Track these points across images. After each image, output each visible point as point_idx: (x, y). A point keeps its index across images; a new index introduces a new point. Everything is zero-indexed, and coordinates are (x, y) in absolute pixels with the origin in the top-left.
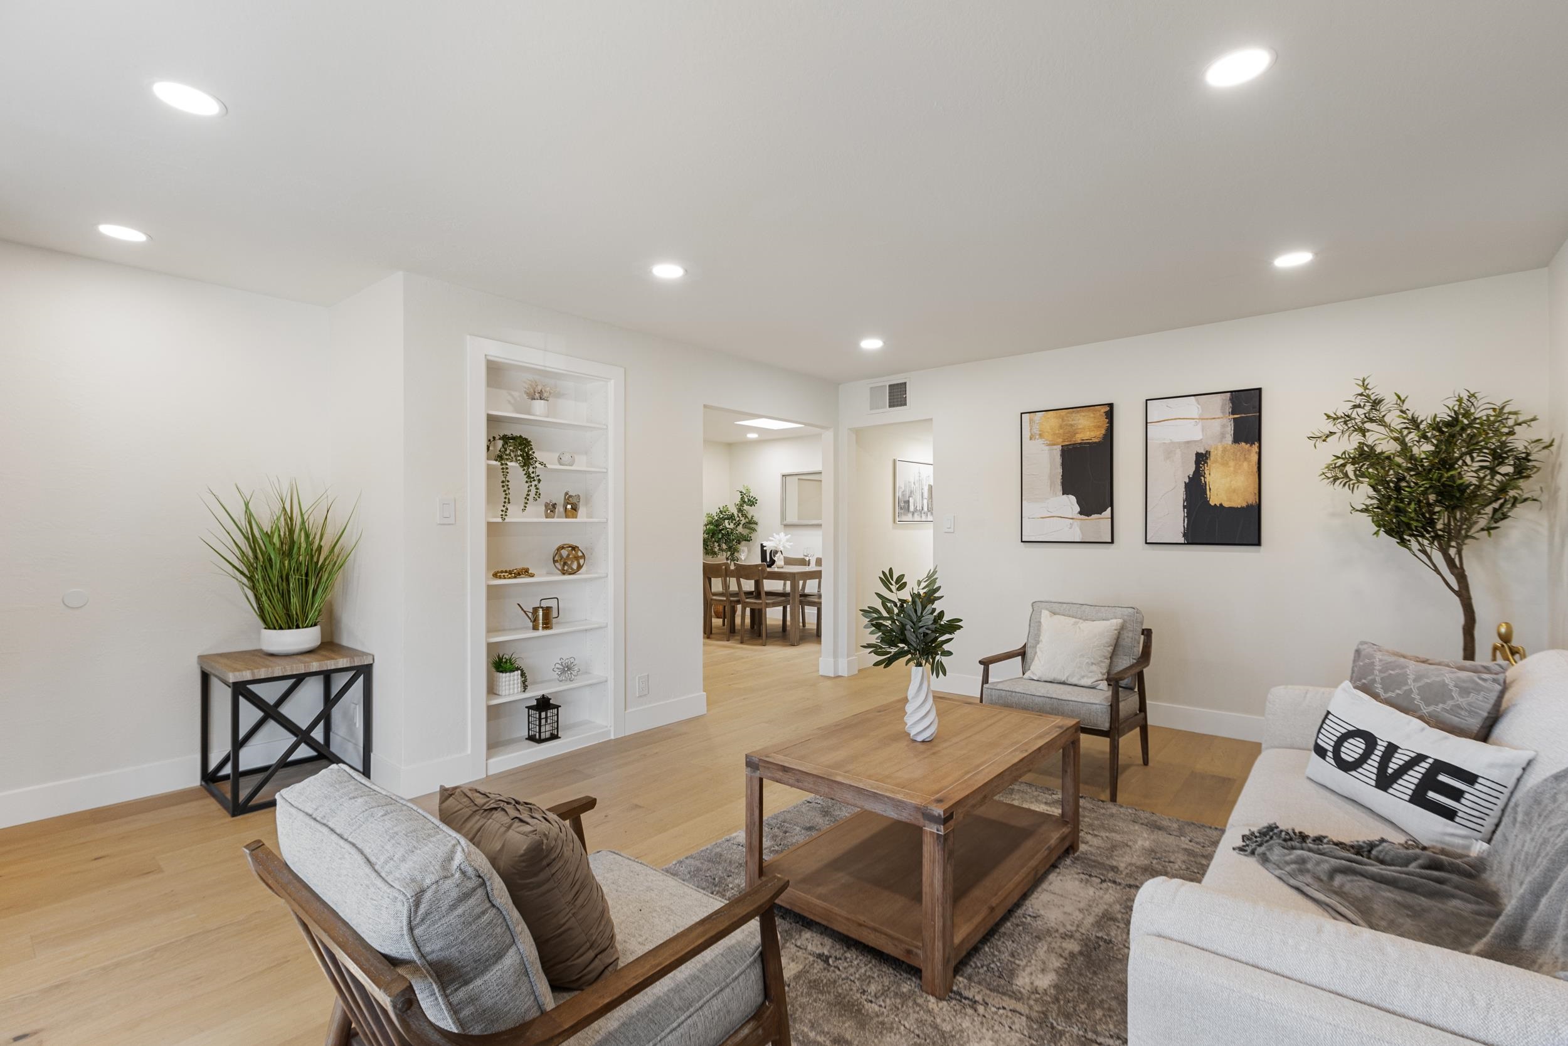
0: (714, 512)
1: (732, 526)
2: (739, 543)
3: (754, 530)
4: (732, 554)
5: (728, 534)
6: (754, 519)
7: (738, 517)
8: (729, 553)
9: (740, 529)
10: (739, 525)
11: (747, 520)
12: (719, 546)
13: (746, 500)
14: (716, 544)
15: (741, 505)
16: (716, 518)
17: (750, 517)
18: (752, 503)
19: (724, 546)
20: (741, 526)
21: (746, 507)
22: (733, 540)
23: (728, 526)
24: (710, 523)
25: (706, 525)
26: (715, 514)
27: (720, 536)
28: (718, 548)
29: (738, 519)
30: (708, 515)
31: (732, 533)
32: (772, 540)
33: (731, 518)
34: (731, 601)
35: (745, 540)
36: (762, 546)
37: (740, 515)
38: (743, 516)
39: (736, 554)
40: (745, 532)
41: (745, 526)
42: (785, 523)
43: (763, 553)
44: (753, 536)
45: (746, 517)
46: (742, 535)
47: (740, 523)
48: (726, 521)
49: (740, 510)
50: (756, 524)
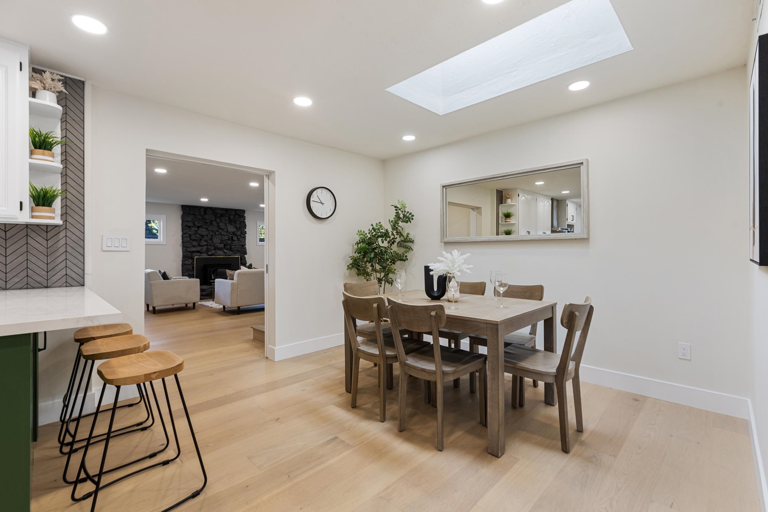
0: (366, 229)
1: (385, 244)
2: (394, 263)
3: (410, 249)
4: (386, 275)
5: (382, 253)
6: (410, 237)
7: (393, 234)
8: (383, 274)
9: (395, 248)
10: (393, 243)
11: (402, 238)
12: (372, 266)
13: (401, 216)
14: (369, 265)
15: (396, 222)
16: (369, 236)
17: (405, 235)
18: (408, 218)
19: (378, 267)
20: (396, 244)
21: (401, 224)
22: (387, 260)
23: (381, 244)
24: (363, 241)
25: (357, 244)
26: (367, 232)
27: (372, 255)
28: (371, 268)
29: (392, 237)
30: (360, 232)
31: (385, 252)
32: (442, 261)
33: (386, 235)
34: (387, 357)
35: (401, 260)
36: (427, 270)
37: (394, 232)
38: (397, 234)
39: (390, 275)
40: (400, 251)
41: (400, 245)
42: (446, 240)
43: (428, 278)
44: (409, 255)
45: (401, 234)
46: (397, 254)
47: (395, 241)
48: (380, 239)
49: (394, 227)
50: (412, 242)
